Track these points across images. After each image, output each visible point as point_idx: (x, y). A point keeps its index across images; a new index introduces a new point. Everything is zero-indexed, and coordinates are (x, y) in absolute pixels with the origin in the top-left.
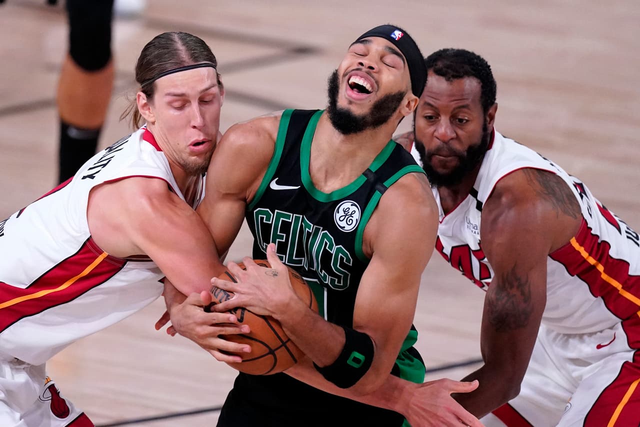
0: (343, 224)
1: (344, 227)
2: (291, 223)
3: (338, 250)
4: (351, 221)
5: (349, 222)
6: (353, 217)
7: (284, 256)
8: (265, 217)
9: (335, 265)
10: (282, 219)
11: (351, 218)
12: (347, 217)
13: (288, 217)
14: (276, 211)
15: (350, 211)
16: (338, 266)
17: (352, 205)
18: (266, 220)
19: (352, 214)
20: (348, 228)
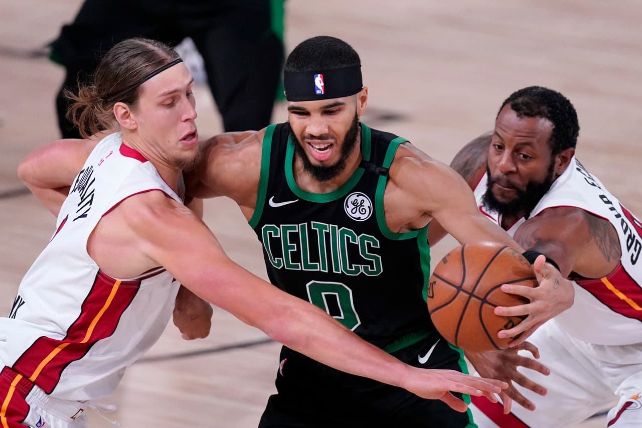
0: (357, 215)
1: (360, 218)
2: (299, 232)
3: (362, 239)
4: (363, 210)
5: (362, 211)
6: (363, 206)
7: (299, 264)
8: (273, 232)
9: (364, 253)
10: (288, 231)
11: (362, 207)
12: (358, 208)
13: (294, 228)
14: (281, 225)
15: (359, 202)
16: (367, 253)
17: (358, 196)
18: (274, 235)
19: (361, 204)
20: (364, 217)
